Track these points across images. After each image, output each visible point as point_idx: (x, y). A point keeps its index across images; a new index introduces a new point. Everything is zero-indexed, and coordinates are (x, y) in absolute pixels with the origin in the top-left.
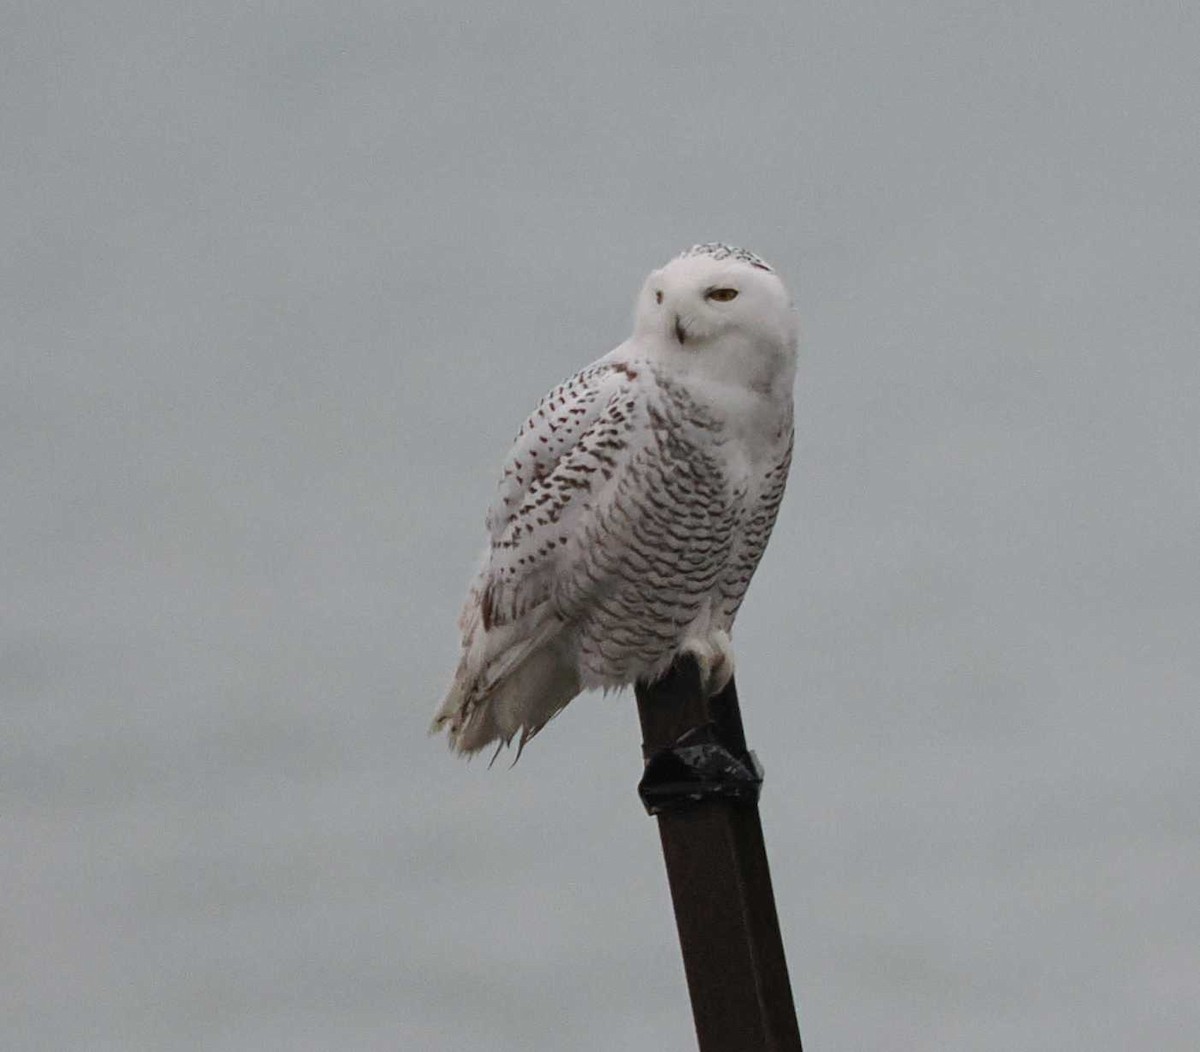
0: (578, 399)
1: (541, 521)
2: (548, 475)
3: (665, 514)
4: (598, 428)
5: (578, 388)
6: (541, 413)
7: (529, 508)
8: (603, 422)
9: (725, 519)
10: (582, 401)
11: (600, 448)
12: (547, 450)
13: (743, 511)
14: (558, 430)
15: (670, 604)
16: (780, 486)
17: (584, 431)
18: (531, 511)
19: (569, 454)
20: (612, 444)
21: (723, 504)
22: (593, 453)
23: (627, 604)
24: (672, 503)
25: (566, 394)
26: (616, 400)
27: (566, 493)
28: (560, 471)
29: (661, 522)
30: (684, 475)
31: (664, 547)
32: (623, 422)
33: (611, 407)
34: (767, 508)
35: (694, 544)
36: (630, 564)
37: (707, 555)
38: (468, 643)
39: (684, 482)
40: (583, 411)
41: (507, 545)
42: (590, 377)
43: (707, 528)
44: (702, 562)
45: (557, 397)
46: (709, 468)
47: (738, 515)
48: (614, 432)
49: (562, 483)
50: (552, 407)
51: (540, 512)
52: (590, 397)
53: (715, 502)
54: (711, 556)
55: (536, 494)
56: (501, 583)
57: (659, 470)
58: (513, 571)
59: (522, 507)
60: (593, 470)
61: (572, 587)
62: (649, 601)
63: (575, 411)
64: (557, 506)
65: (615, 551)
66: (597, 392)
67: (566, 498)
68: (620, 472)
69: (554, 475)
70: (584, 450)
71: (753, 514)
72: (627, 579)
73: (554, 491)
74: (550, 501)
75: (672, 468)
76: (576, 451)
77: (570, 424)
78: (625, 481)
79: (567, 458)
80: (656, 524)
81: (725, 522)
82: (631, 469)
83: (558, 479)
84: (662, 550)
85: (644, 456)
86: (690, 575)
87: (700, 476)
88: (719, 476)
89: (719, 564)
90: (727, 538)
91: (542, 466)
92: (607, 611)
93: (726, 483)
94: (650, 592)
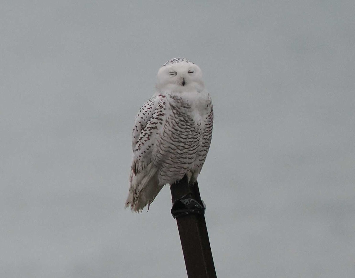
0: (149, 105)
1: (145, 141)
2: (145, 127)
3: (179, 132)
4: (156, 111)
5: (149, 102)
6: (140, 111)
7: (141, 138)
8: (158, 109)
9: (196, 132)
10: (150, 105)
11: (158, 117)
12: (144, 120)
13: (201, 129)
14: (145, 115)
15: (185, 158)
16: (211, 121)
17: (153, 113)
18: (142, 139)
19: (149, 121)
20: (161, 115)
21: (194, 128)
22: (156, 118)
23: (172, 160)
24: (179, 129)
25: (146, 105)
26: (160, 103)
27: (151, 131)
28: (148, 126)
29: (178, 135)
30: (182, 121)
31: (180, 142)
32: (163, 108)
33: (159, 105)
34: (208, 128)
35: (188, 140)
36: (171, 148)
37: (192, 143)
38: (131, 181)
39: (182, 123)
40: (151, 108)
41: (137, 150)
42: (152, 99)
43: (191, 135)
44: (191, 145)
45: (144, 106)
46: (189, 118)
47: (199, 131)
48: (161, 111)
49: (149, 129)
50: (143, 109)
51: (145, 138)
52: (153, 104)
53: (192, 127)
54: (194, 143)
55: (143, 134)
56: (137, 161)
57: (175, 120)
58: (140, 156)
59: (140, 138)
60: (157, 123)
61: (157, 158)
62: (178, 158)
63: (149, 108)
64: (149, 135)
65: (167, 145)
66: (154, 102)
67: (151, 133)
68: (164, 122)
69: (146, 127)
70: (154, 118)
71: (204, 130)
72: (171, 153)
73: (148, 132)
74: (147, 135)
75: (178, 119)
76: (151, 119)
77: (148, 112)
78: (166, 125)
79: (149, 122)
80: (176, 135)
81: (196, 133)
82: (167, 121)
83: (148, 128)
84: (179, 143)
85: (170, 117)
86: (189, 149)
87: (187, 121)
88: (192, 120)
89: (197, 146)
90: (197, 137)
91: (143, 125)
92: (167, 163)
93: (194, 122)
94: (178, 156)
